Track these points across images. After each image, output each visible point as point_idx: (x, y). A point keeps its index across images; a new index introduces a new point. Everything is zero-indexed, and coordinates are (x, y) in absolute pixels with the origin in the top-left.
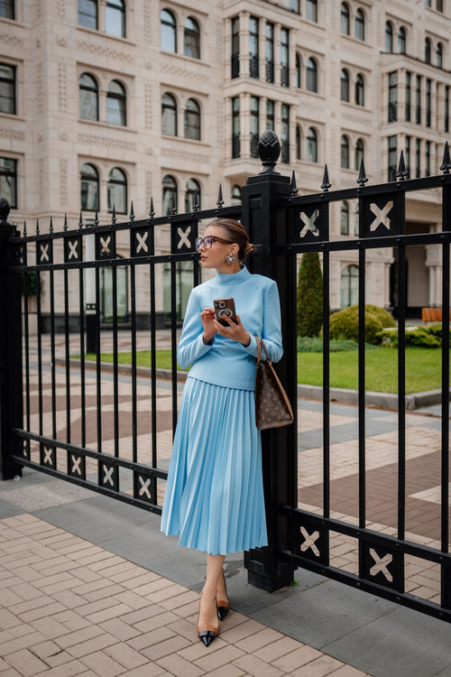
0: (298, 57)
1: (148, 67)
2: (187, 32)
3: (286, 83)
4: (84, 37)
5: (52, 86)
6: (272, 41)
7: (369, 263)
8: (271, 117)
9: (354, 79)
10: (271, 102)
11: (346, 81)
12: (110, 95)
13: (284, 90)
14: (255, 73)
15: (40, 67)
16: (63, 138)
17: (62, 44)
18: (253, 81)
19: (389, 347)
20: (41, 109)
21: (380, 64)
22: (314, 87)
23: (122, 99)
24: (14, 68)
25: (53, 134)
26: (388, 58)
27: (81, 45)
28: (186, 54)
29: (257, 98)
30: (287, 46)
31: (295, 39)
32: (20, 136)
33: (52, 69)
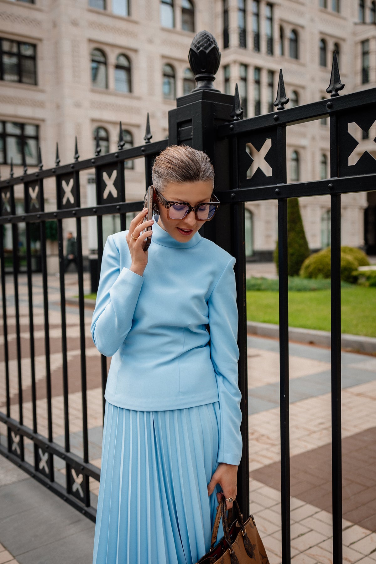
0: (282, 30)
1: (150, 41)
2: (184, 11)
3: (271, 51)
4: (94, 17)
5: (67, 60)
6: (257, 15)
7: (345, 208)
8: (258, 82)
9: (331, 47)
10: (258, 69)
11: (324, 49)
12: (118, 67)
13: (269, 58)
14: (243, 43)
15: (57, 44)
16: (78, 105)
17: (75, 23)
18: (242, 51)
19: (365, 286)
20: (58, 81)
21: (354, 34)
22: (296, 55)
23: (128, 70)
24: (34, 46)
25: (68, 102)
26: (361, 28)
27: (92, 24)
28: (183, 28)
29: (246, 66)
30: (271, 19)
31: (278, 14)
32: (41, 105)
33: (66, 45)
